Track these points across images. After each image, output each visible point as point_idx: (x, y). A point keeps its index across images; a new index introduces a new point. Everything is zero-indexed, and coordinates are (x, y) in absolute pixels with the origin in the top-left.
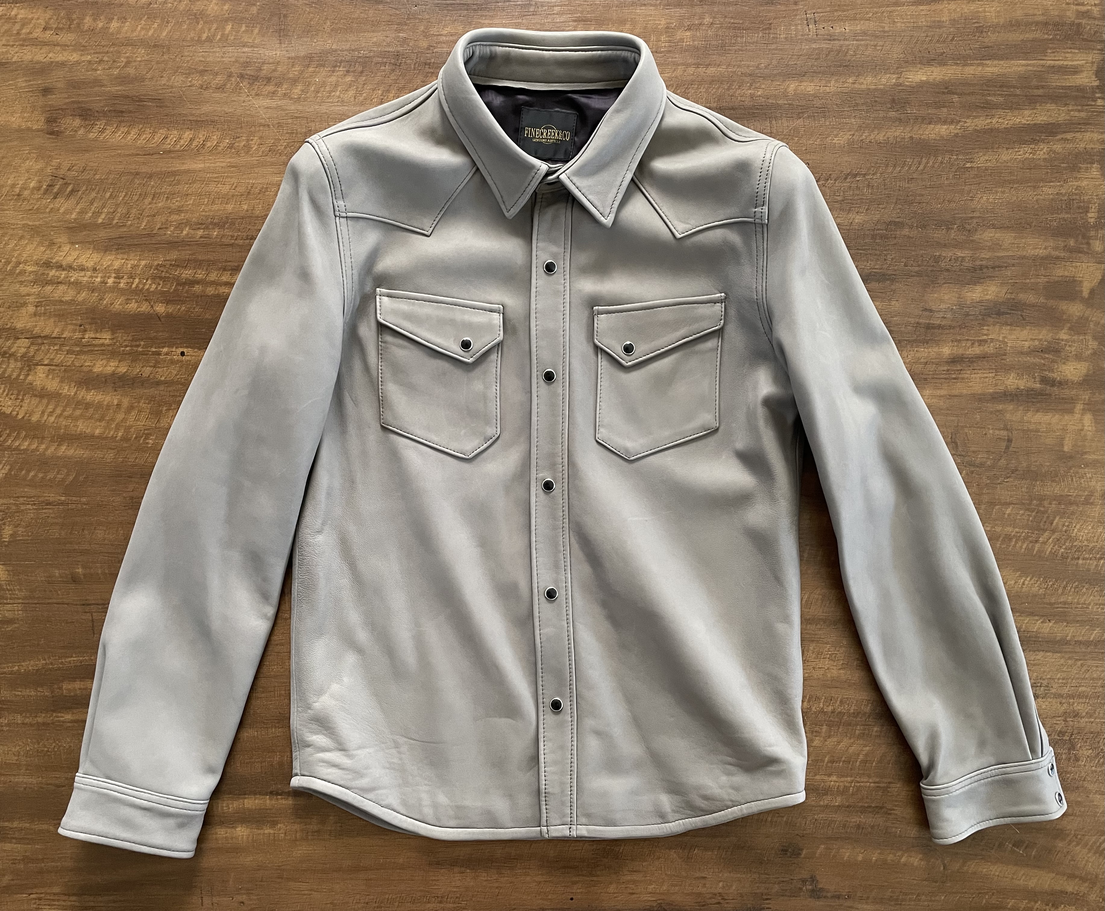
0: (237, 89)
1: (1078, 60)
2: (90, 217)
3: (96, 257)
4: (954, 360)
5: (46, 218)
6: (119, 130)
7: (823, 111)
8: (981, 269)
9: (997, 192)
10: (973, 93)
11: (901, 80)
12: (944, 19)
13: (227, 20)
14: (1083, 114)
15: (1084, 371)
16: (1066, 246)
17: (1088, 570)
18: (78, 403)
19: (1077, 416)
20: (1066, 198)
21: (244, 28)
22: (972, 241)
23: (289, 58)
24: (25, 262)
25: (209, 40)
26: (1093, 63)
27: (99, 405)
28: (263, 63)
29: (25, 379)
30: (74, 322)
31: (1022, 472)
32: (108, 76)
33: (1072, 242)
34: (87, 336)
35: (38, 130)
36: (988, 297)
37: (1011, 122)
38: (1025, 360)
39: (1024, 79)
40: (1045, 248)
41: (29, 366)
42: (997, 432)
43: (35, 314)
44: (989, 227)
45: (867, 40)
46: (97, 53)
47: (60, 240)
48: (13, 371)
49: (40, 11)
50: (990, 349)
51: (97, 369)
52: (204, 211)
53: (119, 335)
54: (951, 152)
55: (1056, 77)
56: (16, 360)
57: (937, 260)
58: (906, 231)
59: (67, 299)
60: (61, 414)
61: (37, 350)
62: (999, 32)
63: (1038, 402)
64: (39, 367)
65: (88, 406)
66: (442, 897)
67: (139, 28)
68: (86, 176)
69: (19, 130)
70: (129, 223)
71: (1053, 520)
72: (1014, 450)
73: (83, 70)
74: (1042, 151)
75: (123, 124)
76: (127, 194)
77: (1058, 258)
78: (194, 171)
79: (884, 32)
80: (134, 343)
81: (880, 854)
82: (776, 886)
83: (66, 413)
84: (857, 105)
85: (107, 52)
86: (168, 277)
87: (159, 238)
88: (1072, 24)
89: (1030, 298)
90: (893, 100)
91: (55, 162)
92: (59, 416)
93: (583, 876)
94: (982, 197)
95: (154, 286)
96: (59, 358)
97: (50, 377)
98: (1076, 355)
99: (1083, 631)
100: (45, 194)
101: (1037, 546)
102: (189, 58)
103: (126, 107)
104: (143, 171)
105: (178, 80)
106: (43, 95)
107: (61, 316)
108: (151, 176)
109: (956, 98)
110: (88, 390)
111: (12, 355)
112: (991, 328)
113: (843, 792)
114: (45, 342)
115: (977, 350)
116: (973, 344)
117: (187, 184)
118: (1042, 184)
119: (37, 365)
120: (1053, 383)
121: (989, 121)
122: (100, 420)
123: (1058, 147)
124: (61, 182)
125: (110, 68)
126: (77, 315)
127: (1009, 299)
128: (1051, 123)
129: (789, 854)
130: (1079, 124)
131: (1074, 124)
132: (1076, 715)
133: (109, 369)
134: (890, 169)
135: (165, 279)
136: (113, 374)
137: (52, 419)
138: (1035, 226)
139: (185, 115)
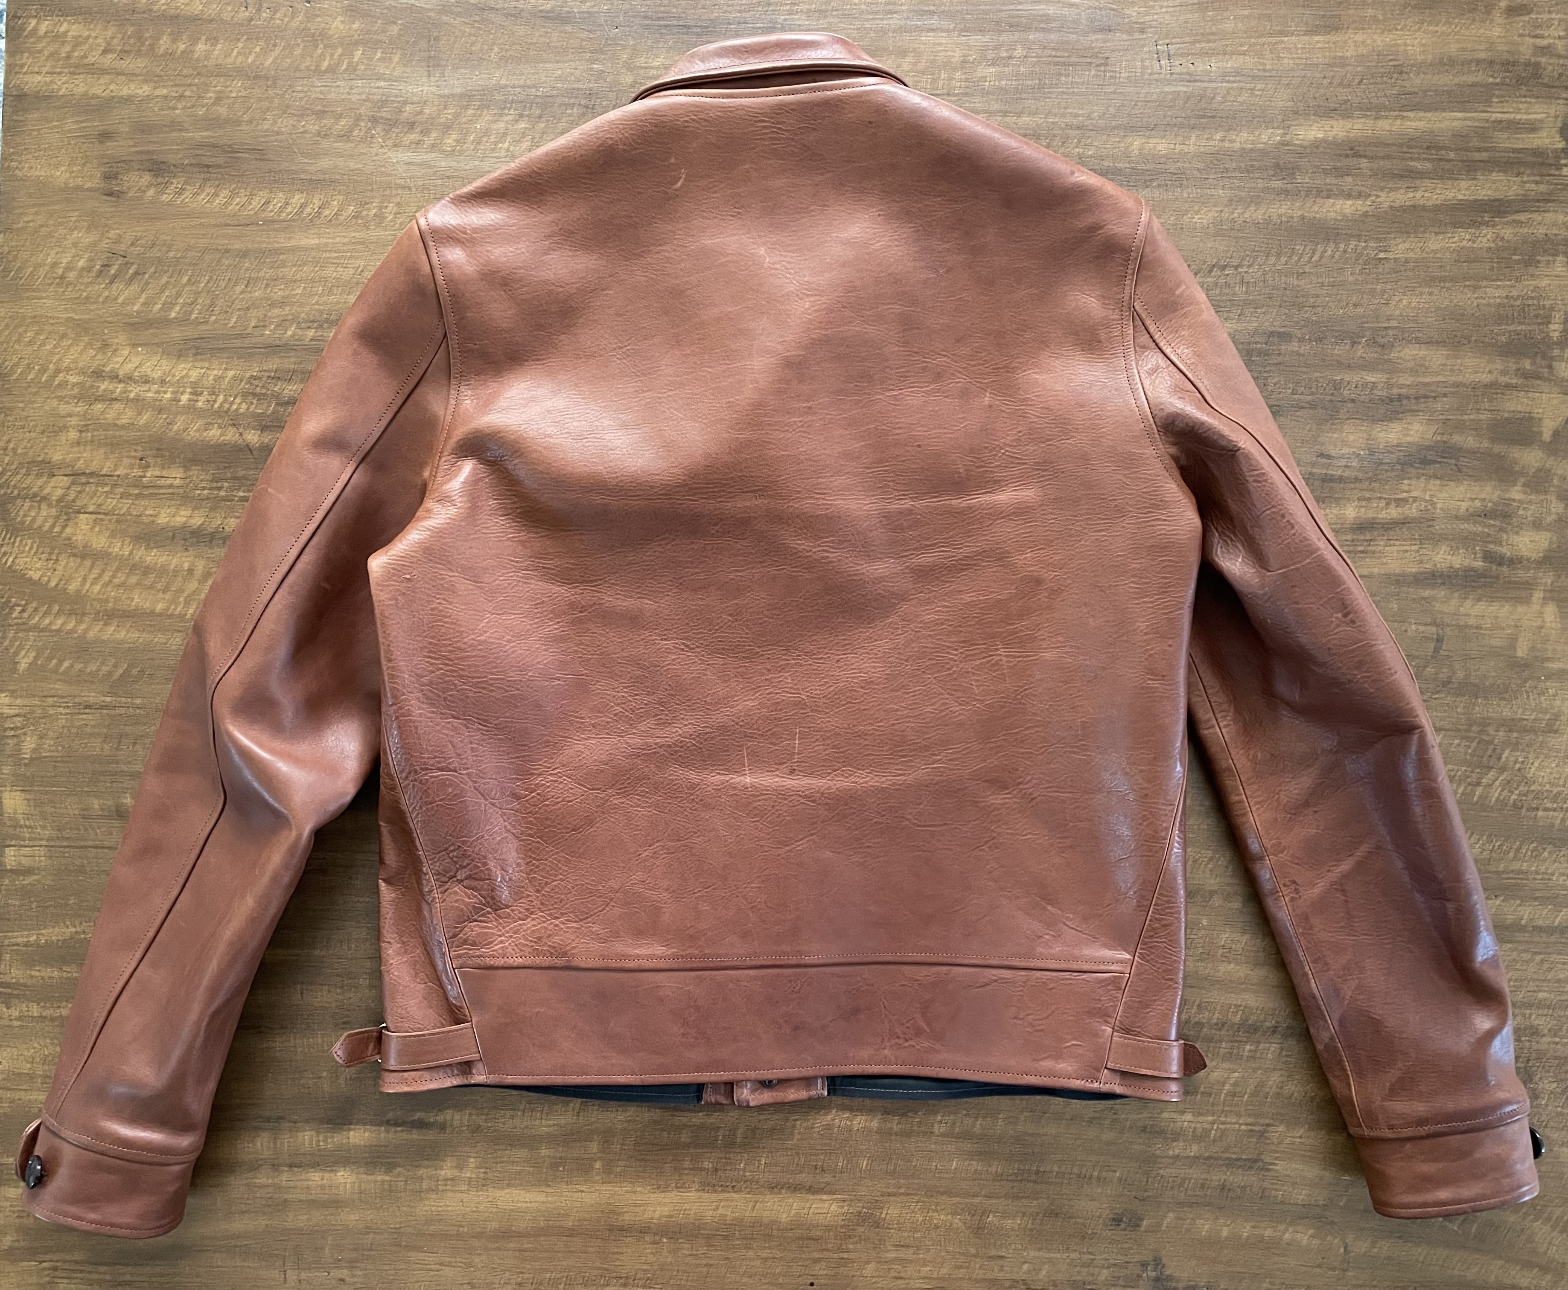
0: (368, 139)
1: (1535, 113)
2: (161, 309)
3: (165, 364)
4: (1362, 527)
5: (98, 309)
6: (203, 191)
7: (1179, 178)
8: (1399, 400)
9: (1421, 294)
10: (1388, 157)
11: (1288, 138)
12: (1349, 54)
13: (357, 43)
14: (1543, 188)
15: (1546, 545)
16: (1519, 370)
17: (1552, 825)
18: (134, 568)
19: (1535, 607)
20: (1519, 302)
21: (379, 55)
22: (1389, 361)
23: (441, 96)
24: (68, 370)
25: (332, 70)
26: (1556, 117)
27: (163, 571)
28: (405, 103)
29: (61, 532)
30: (133, 454)
31: (1456, 686)
32: (189, 116)
33: (1527, 364)
34: (149, 474)
35: (90, 190)
36: (1409, 439)
37: (1442, 197)
38: (1462, 527)
39: (1460, 139)
40: (1490, 372)
41: (66, 514)
42: (1421, 628)
43: (78, 443)
44: (1410, 342)
45: (1240, 81)
46: (176, 85)
47: (116, 341)
48: (45, 521)
49: (99, 26)
50: (1412, 511)
51: (163, 519)
52: (317, 303)
53: (194, 472)
54: (1359, 237)
55: (1506, 135)
56: (49, 506)
57: (1337, 386)
58: (1294, 346)
59: (123, 421)
60: (110, 581)
61: (80, 492)
62: (1424, 73)
63: (1479, 587)
64: (82, 516)
65: (147, 570)
66: (627, 1278)
67: (235, 52)
68: (155, 253)
69: (65, 189)
70: (213, 318)
71: (1501, 754)
72: (1446, 653)
73: (156, 109)
74: (1486, 238)
75: (209, 184)
76: (211, 277)
77: (1508, 386)
78: (306, 249)
79: (1265, 70)
80: (215, 485)
81: (1253, 1227)
82: (1105, 1271)
83: (116, 581)
84: (1227, 170)
85: (190, 85)
86: (265, 394)
87: (254, 340)
88: (1528, 64)
89: (1469, 441)
90: (1277, 165)
91: (112, 234)
92: (105, 585)
93: (828, 1250)
94: (1401, 300)
95: (244, 406)
96: (111, 503)
97: (97, 529)
98: (1534, 522)
99: (1545, 912)
100: (98, 276)
101: (1479, 791)
102: (302, 95)
103: (213, 159)
104: (236, 246)
105: (285, 124)
106: (101, 142)
107: (114, 445)
108: (244, 254)
109: (1364, 163)
110: (148, 548)
111: (44, 498)
112: (1414, 482)
113: (1199, 1137)
114: (91, 480)
115: (1393, 513)
116: (1388, 504)
117: (295, 265)
118: (1484, 283)
119: (79, 512)
120: (1500, 560)
121: (1412, 195)
122: (165, 590)
123: (1507, 232)
124: (121, 260)
125: (193, 107)
126: (137, 444)
127: (1437, 442)
128: (1497, 200)
129: (1123, 1226)
130: (1538, 201)
131: (1530, 201)
132: (1535, 1032)
133: (179, 520)
134: (1272, 259)
135: (260, 397)
136: (184, 527)
137: (97, 588)
138: (1476, 341)
139: (296, 172)
